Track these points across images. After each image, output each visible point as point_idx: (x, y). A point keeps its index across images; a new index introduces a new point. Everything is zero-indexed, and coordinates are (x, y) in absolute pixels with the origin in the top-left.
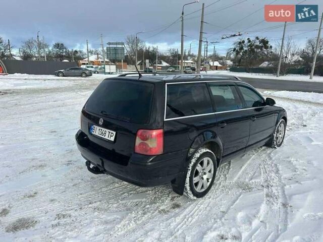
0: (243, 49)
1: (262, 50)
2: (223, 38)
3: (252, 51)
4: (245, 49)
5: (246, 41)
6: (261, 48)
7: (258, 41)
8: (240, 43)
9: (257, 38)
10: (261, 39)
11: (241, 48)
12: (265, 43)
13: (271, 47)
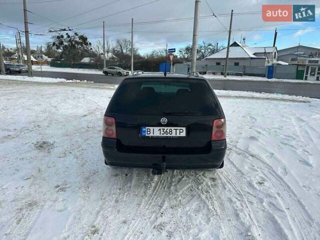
0: (63, 44)
1: (82, 46)
2: (51, 31)
3: (73, 46)
4: (65, 44)
5: (65, 36)
6: (81, 44)
7: (77, 37)
8: (58, 37)
9: (76, 34)
10: (80, 35)
11: (61, 43)
12: (84, 39)
13: (90, 44)
